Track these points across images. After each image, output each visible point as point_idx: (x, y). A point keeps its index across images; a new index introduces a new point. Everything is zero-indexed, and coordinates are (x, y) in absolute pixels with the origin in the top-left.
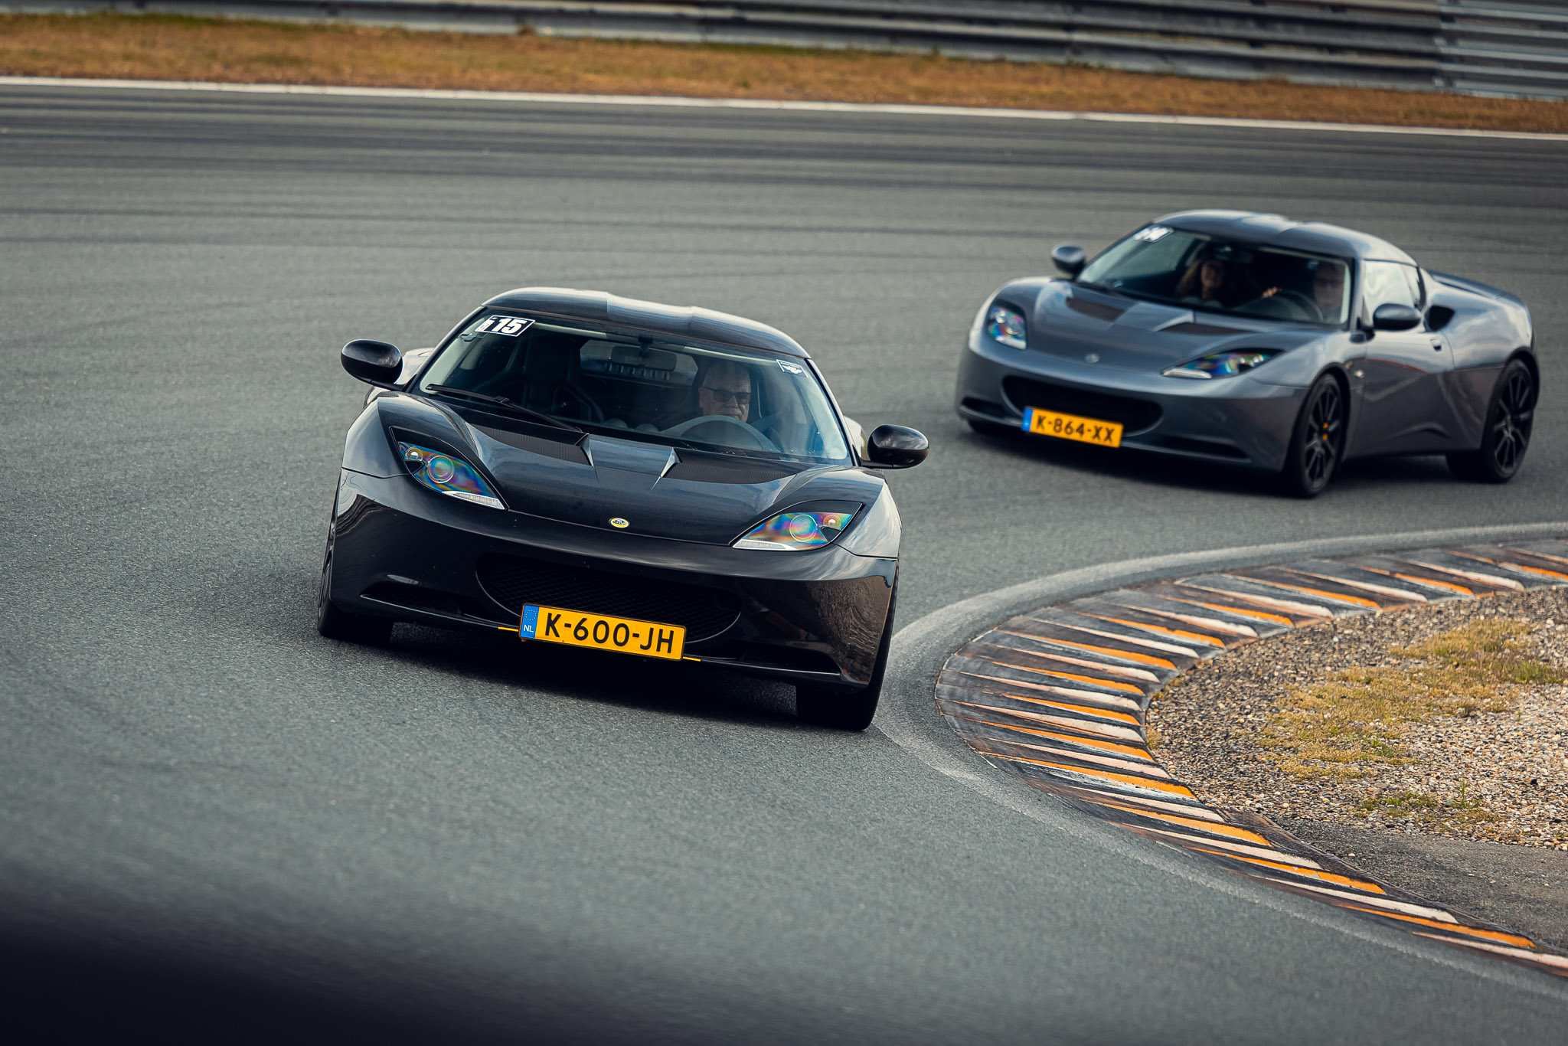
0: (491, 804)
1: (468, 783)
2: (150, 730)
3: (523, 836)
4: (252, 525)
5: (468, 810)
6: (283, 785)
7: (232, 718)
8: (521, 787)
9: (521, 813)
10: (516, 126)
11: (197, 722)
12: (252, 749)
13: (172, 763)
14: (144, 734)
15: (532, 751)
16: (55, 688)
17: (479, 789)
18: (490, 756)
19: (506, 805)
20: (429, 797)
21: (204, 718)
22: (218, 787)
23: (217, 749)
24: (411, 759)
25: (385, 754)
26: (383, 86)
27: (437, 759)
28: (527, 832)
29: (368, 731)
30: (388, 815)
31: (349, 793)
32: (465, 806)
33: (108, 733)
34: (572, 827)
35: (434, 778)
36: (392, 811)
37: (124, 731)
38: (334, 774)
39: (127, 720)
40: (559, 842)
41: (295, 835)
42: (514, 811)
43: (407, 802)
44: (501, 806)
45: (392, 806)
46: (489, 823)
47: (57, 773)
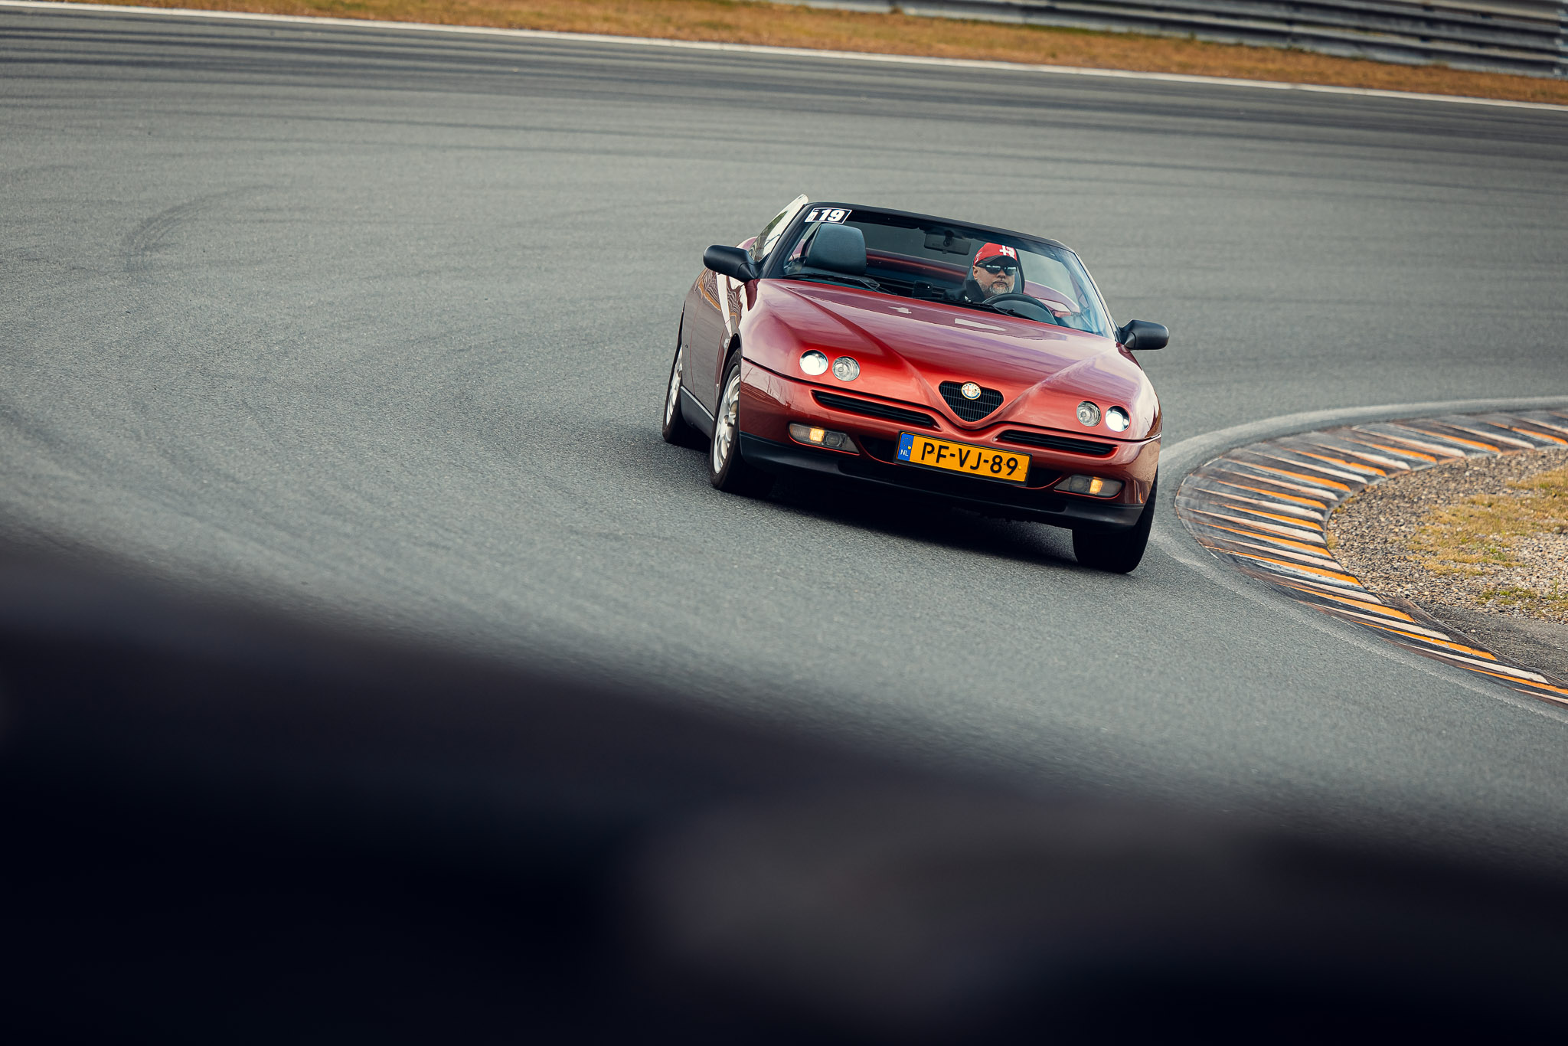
0: (851, 572)
1: (834, 556)
2: (605, 509)
3: (872, 595)
6: (700, 552)
9: (872, 579)
12: (678, 525)
13: (620, 533)
14: (601, 512)
16: (537, 476)
17: (841, 560)
20: (806, 565)
21: (644, 502)
22: (653, 552)
23: (654, 524)
24: (793, 537)
28: (875, 592)
30: (776, 577)
31: (748, 559)
32: (831, 572)
33: (575, 510)
34: (908, 590)
35: (810, 551)
36: (778, 574)
37: (587, 509)
38: (737, 545)
39: (589, 501)
40: (899, 601)
41: (708, 590)
42: (867, 577)
43: (790, 568)
44: (857, 574)
45: (778, 571)
46: (848, 585)
47: (537, 538)
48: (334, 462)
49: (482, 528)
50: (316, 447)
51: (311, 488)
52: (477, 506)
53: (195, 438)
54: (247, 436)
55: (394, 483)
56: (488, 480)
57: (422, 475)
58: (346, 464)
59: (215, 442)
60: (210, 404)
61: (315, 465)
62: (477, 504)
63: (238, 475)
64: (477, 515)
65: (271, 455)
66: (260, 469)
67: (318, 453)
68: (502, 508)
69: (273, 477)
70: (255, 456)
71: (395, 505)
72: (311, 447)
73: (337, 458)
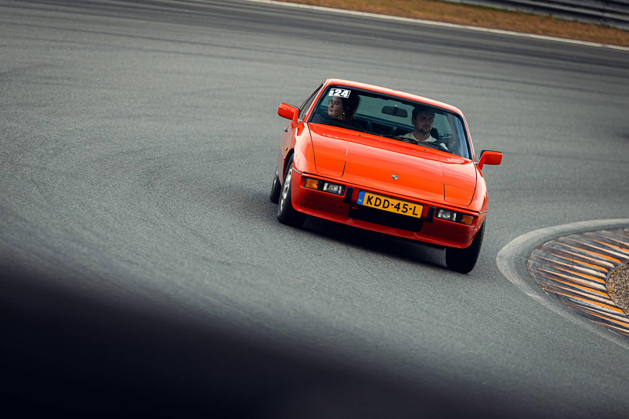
0: (352, 290)
1: (344, 281)
2: (223, 248)
4: (269, 173)
5: (343, 291)
6: (273, 275)
7: (255, 247)
8: (364, 285)
9: (363, 294)
10: (386, 28)
11: (242, 247)
12: (261, 259)
13: (230, 262)
14: (220, 250)
15: (370, 271)
16: (187, 228)
17: (348, 284)
18: (353, 271)
19: (358, 291)
20: (328, 285)
21: (244, 246)
22: (247, 273)
23: (248, 258)
24: (323, 270)
25: (313, 266)
26: (336, 8)
27: (332, 270)
28: (365, 302)
29: (307, 257)
30: (312, 290)
31: (298, 280)
32: (342, 290)
33: (207, 248)
34: (383, 302)
35: (331, 277)
36: (314, 289)
37: (213, 248)
38: (292, 272)
39: (214, 243)
40: (377, 307)
41: (276, 294)
42: (361, 293)
43: (320, 286)
44: (356, 291)
45: (314, 287)
46: (351, 297)
47: (186, 261)
48: (79, 214)
49: (157, 255)
50: (70, 206)
51: (66, 227)
52: (154, 243)
53: (5, 197)
54: (33, 198)
55: (111, 227)
56: (161, 229)
57: (126, 224)
58: (85, 216)
59: (16, 200)
60: (14, 179)
61: (68, 215)
62: (155, 242)
63: (27, 218)
64: (154, 247)
65: (45, 208)
66: (39, 216)
67: (71, 209)
68: (167, 245)
69: (46, 221)
70: (37, 208)
71: (110, 239)
72: (67, 205)
73: (80, 212)
